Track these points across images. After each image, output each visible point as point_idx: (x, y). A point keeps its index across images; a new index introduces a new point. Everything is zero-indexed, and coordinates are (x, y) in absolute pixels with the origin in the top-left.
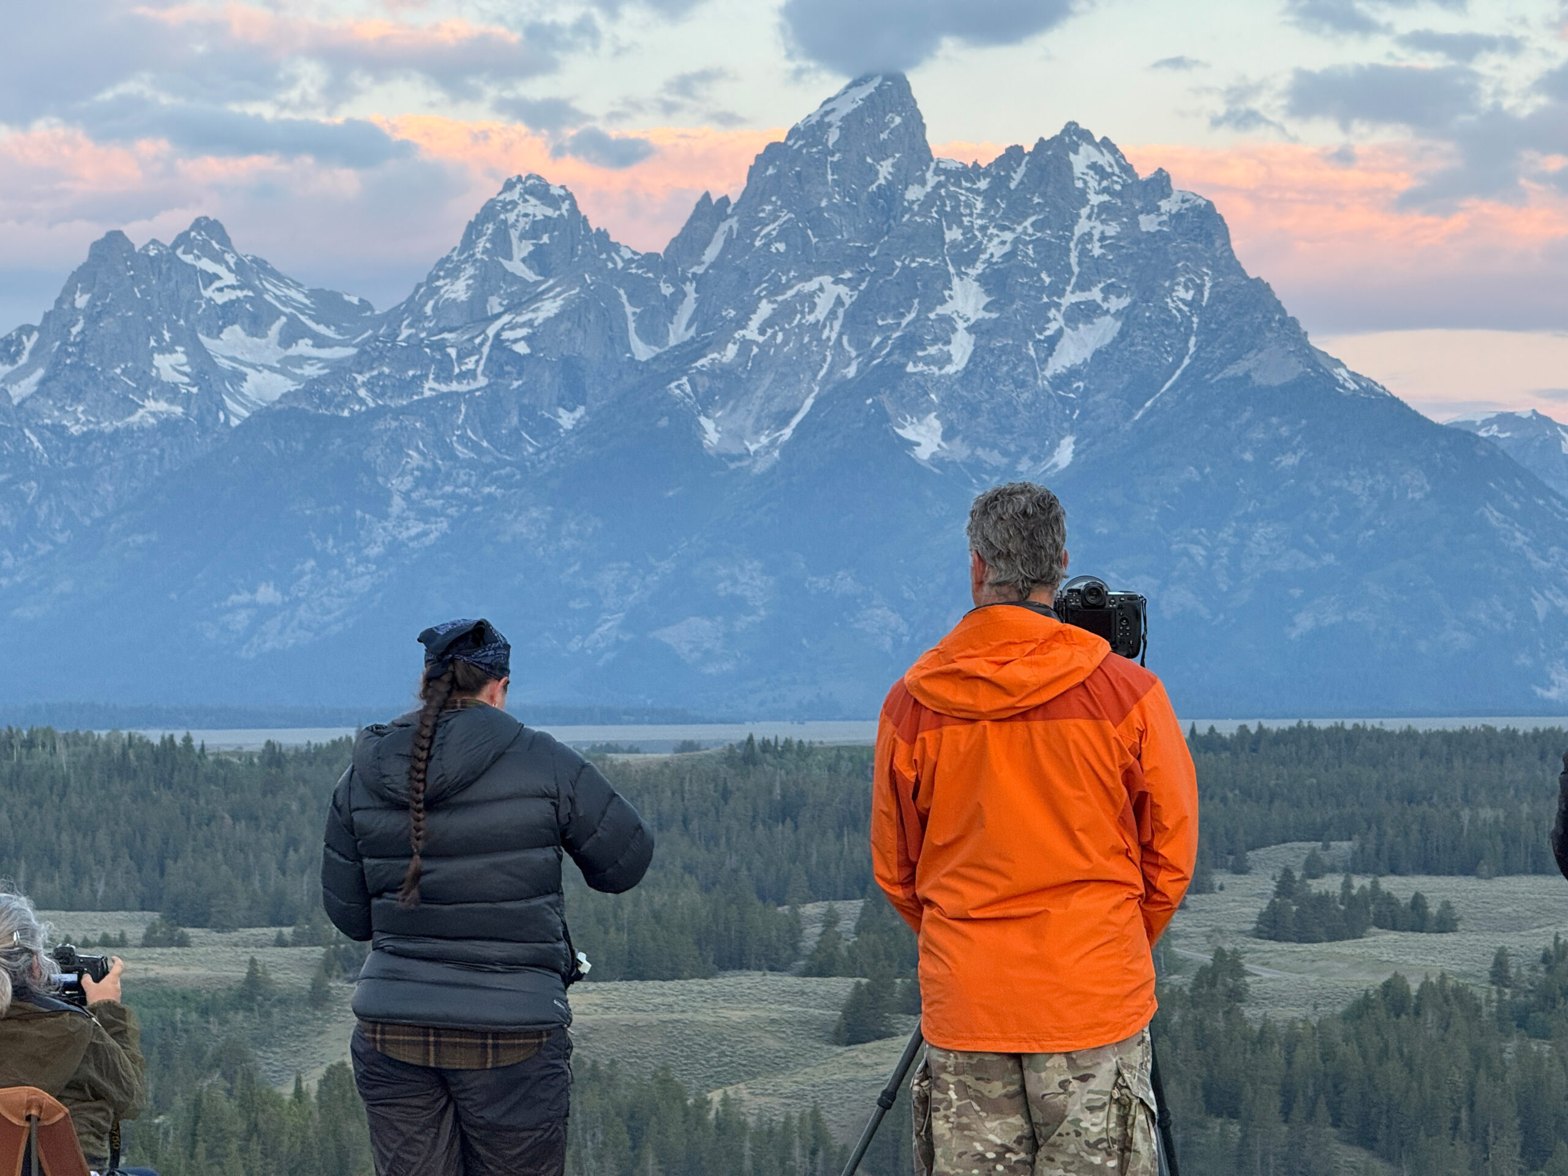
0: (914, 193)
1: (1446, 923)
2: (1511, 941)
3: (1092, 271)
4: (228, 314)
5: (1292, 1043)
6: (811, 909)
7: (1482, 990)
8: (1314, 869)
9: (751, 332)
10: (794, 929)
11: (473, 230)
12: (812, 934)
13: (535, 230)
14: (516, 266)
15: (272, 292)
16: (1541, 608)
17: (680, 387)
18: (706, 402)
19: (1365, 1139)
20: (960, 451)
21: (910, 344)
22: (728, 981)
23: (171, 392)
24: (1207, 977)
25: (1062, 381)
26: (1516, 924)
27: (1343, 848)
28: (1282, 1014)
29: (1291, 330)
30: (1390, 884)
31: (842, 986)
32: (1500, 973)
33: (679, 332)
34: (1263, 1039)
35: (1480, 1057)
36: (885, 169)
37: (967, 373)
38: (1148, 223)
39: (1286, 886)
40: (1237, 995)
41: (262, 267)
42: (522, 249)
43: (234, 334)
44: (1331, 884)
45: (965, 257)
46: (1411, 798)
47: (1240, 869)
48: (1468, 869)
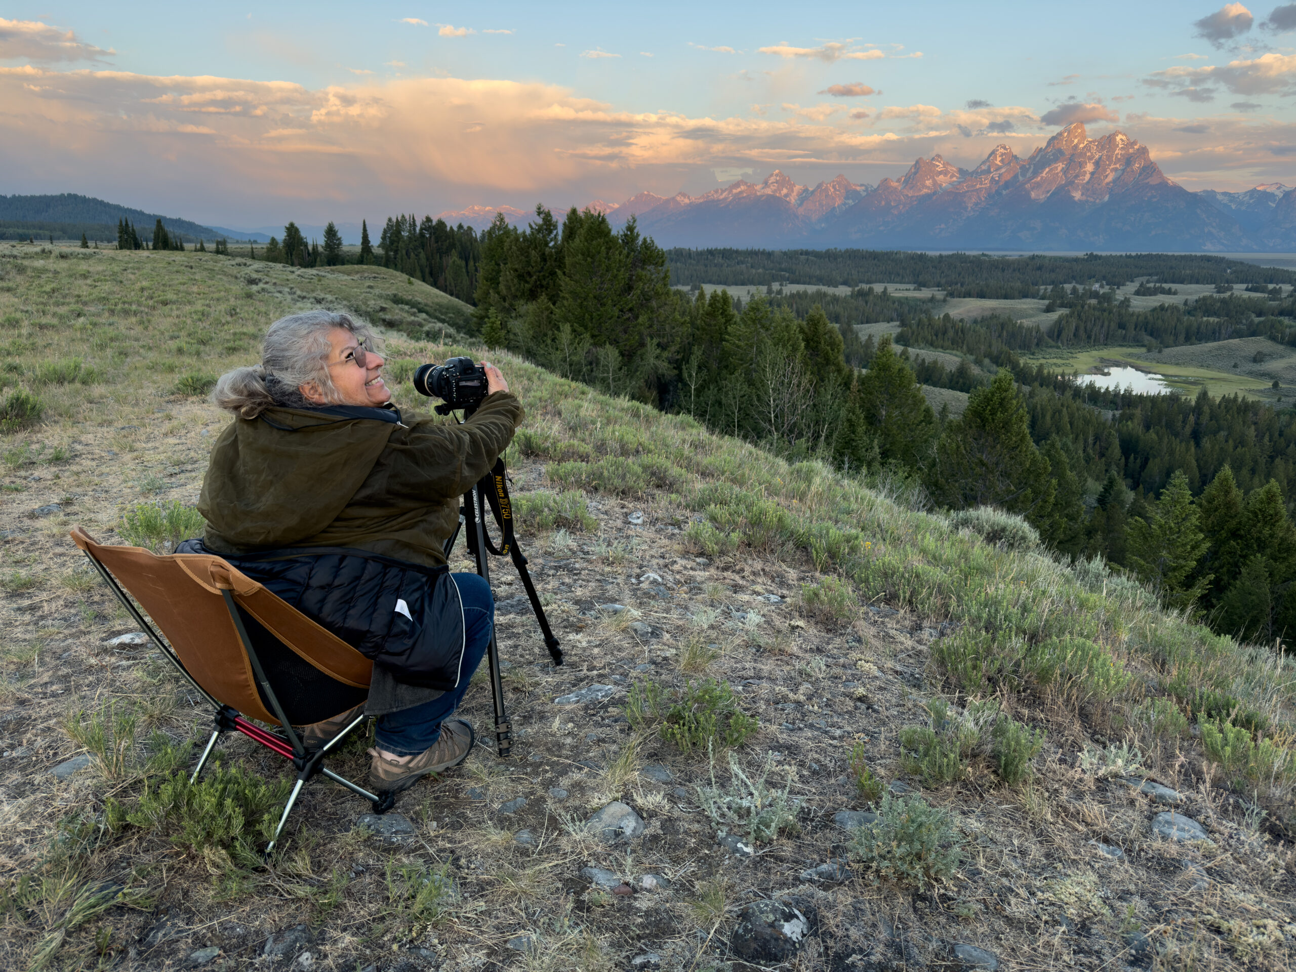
0: (1081, 146)
1: (1175, 293)
2: (1189, 297)
3: (1118, 160)
4: (940, 173)
5: (1138, 316)
6: (1042, 287)
7: (1181, 307)
8: (1148, 282)
9: (1044, 174)
10: (1038, 290)
11: (990, 155)
12: (1042, 292)
13: (1002, 155)
14: (998, 162)
15: (949, 168)
16: (1206, 230)
17: (1028, 186)
18: (1033, 189)
19: (1151, 335)
20: (1084, 198)
21: (1077, 176)
22: (1024, 300)
23: (928, 188)
24: (1122, 302)
25: (1108, 184)
26: (1191, 294)
27: (1155, 278)
28: (1137, 310)
29: (1160, 173)
30: (1164, 285)
31: (1047, 302)
32: (1186, 303)
33: (1029, 175)
34: (1132, 315)
35: (1178, 320)
36: (1076, 141)
37: (1088, 182)
38: (1131, 151)
39: (1142, 285)
40: (1128, 306)
41: (948, 164)
42: (999, 159)
43: (941, 177)
44: (1152, 285)
45: (1090, 158)
46: (1171, 268)
47: (1132, 281)
48: (1182, 283)
